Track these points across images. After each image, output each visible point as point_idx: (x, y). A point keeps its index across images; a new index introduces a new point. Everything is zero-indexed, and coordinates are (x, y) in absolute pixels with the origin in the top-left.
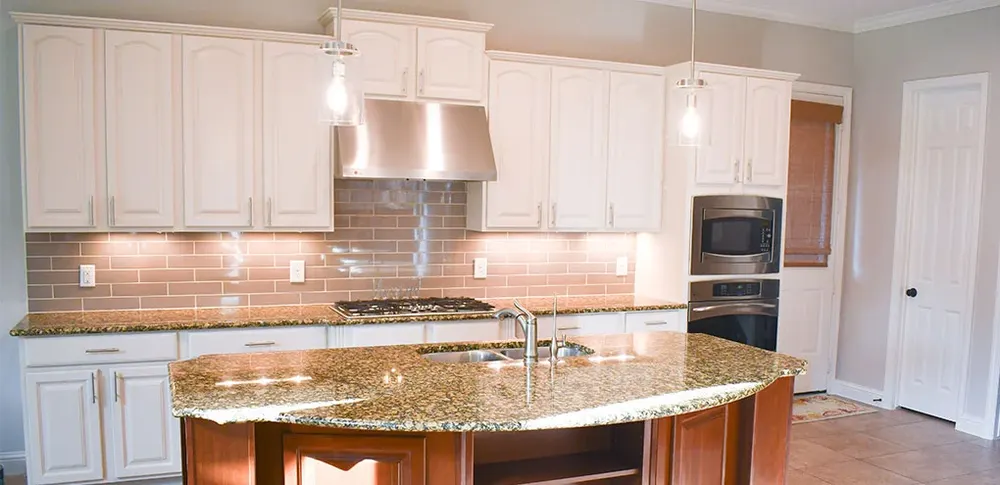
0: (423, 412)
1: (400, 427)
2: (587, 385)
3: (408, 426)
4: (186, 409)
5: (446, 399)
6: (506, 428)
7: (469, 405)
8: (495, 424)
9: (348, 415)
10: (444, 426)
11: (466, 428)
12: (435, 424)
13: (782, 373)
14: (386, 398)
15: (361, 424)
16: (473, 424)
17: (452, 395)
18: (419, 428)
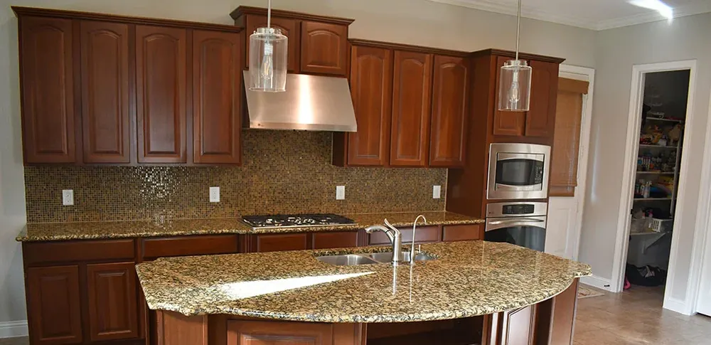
0: (335, 306)
1: (322, 319)
2: (445, 284)
3: (328, 318)
4: (159, 304)
5: (348, 296)
6: (399, 320)
7: (367, 301)
8: (392, 317)
9: (281, 309)
10: (354, 318)
11: (370, 320)
12: (347, 317)
13: (577, 275)
14: (304, 295)
15: (292, 316)
16: (376, 317)
17: (351, 292)
18: (336, 319)
